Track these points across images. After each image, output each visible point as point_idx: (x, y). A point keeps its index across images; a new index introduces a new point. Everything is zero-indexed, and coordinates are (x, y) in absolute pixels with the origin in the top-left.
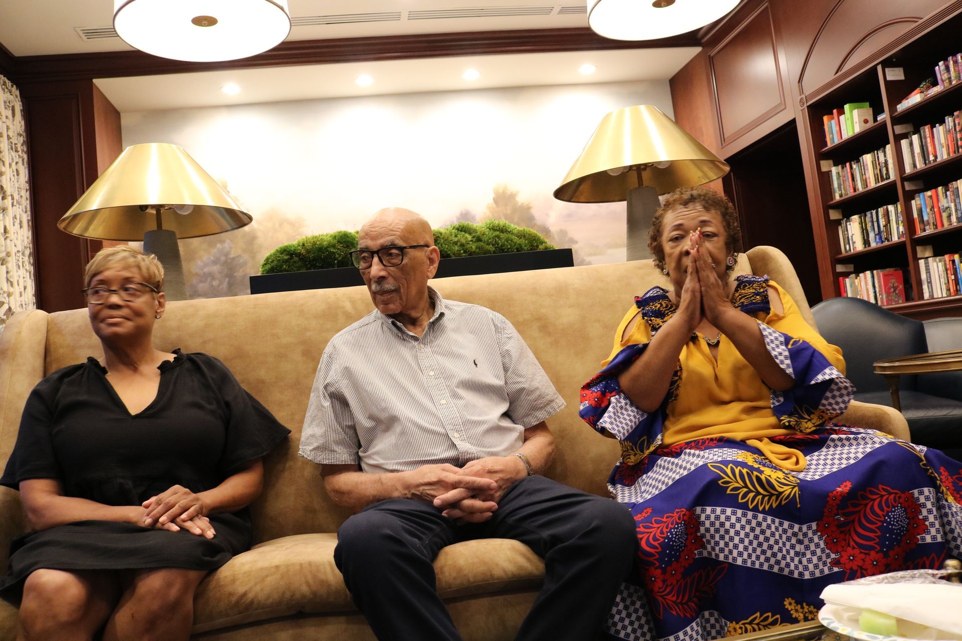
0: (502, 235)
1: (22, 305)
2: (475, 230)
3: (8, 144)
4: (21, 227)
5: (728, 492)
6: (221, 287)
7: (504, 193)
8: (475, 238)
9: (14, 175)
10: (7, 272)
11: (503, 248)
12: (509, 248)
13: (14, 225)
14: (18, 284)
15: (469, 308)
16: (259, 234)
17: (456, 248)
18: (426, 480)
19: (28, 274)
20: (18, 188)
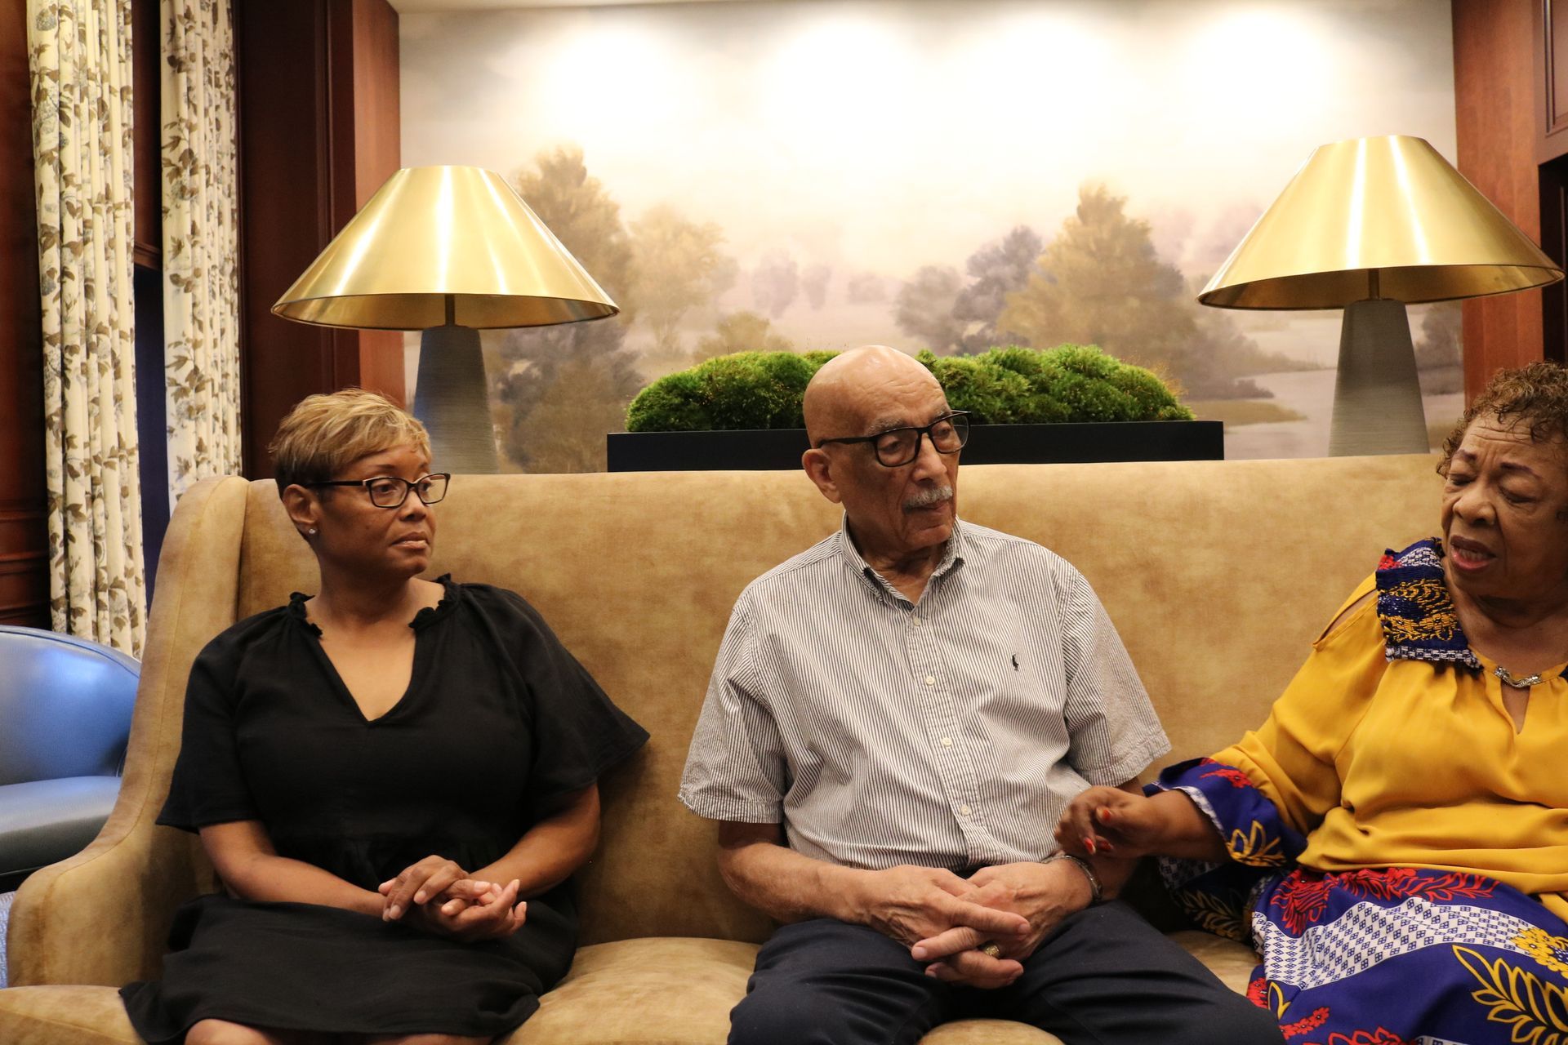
0: (1092, 384)
1: (216, 362)
2: (1037, 365)
3: (204, 74)
4: (220, 223)
5: (1491, 1017)
6: (562, 343)
7: (1099, 198)
8: (1036, 386)
9: (211, 130)
10: (194, 305)
11: (1089, 410)
12: (1101, 412)
13: (208, 220)
14: (211, 326)
15: (1012, 545)
16: (637, 251)
17: (998, 404)
18: (903, 899)
19: (229, 306)
20: (218, 152)
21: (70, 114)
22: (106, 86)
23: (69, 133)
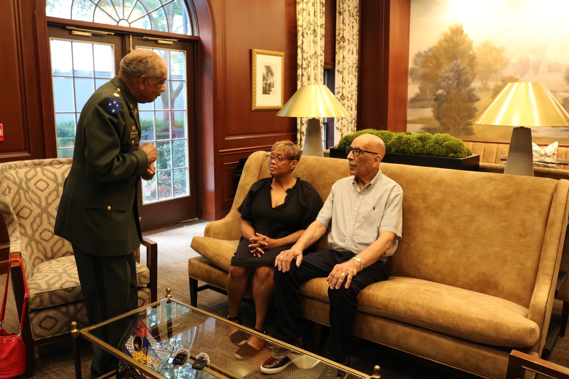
1: (349, 92)
3: (349, 14)
4: (352, 54)
6: (453, 85)
9: (350, 29)
10: (343, 77)
13: (348, 54)
14: (348, 82)
16: (478, 56)
19: (354, 77)
20: (352, 35)
21: (305, 35)
22: (316, 26)
23: (304, 40)
